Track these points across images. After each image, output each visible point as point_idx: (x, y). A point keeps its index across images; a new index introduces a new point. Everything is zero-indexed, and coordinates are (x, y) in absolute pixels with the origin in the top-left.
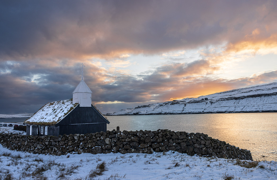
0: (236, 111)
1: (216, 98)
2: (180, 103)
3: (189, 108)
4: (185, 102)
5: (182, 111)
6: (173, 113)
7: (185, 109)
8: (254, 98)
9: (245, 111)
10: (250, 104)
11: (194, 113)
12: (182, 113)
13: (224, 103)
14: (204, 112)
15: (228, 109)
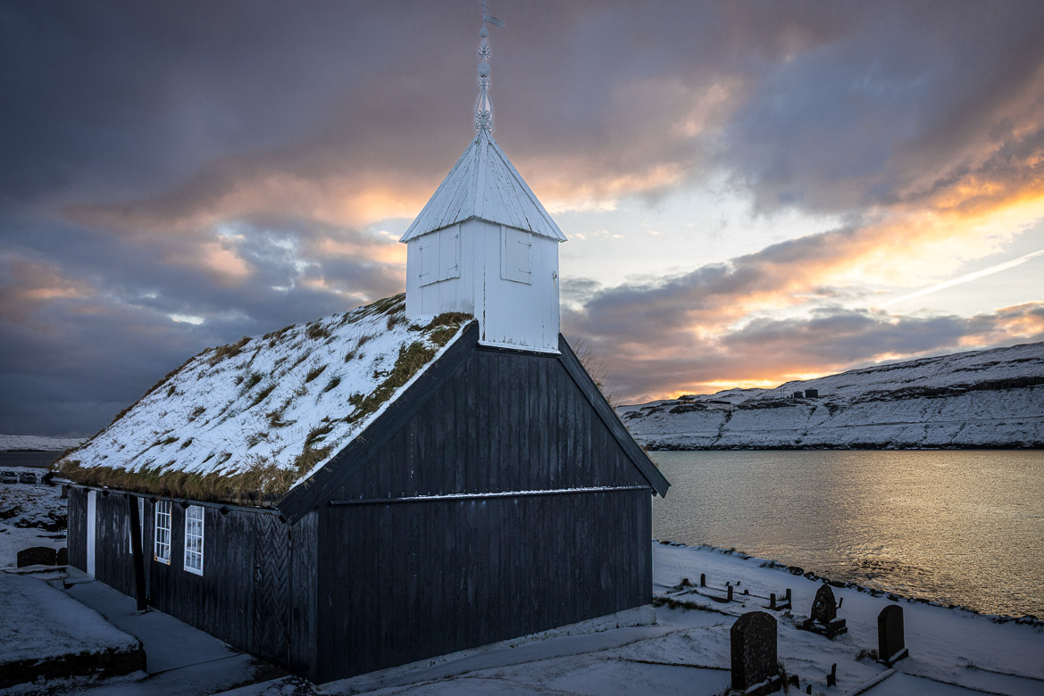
0: (929, 441)
1: (852, 389)
2: (710, 408)
3: (744, 428)
4: (729, 403)
5: (715, 439)
6: (679, 445)
7: (728, 430)
8: (1004, 392)
9: (966, 441)
10: (985, 416)
11: (761, 448)
12: (715, 444)
13: (883, 411)
14: (800, 444)
15: (897, 433)
